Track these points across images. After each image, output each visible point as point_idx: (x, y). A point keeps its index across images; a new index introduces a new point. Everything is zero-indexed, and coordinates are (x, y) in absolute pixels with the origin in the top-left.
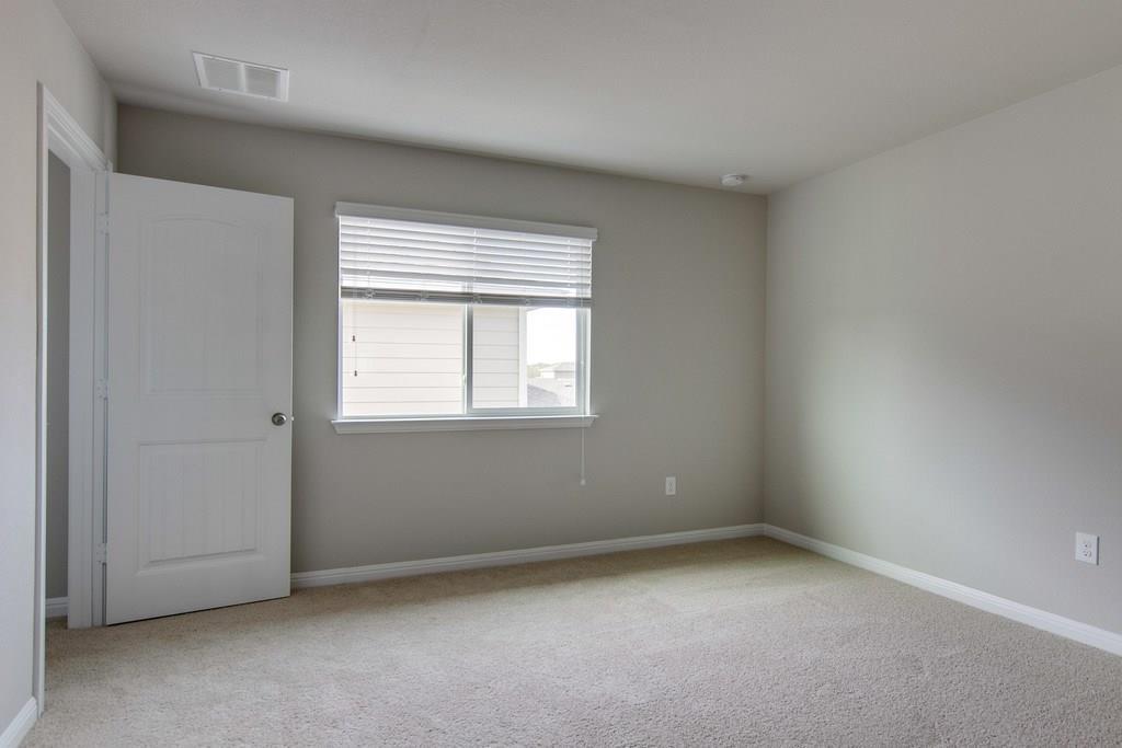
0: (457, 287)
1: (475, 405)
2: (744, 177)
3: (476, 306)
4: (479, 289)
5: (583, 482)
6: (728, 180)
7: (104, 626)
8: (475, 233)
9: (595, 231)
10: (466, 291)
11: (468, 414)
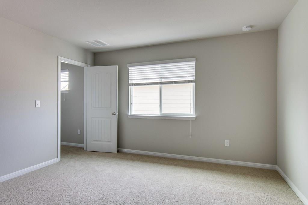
0: (158, 81)
1: (163, 112)
2: (252, 27)
3: (162, 85)
4: (163, 80)
5: (190, 137)
6: (245, 29)
7: (87, 151)
8: (160, 66)
9: (195, 59)
10: (161, 81)
11: (160, 115)
